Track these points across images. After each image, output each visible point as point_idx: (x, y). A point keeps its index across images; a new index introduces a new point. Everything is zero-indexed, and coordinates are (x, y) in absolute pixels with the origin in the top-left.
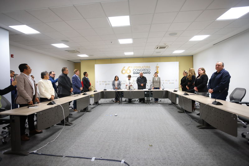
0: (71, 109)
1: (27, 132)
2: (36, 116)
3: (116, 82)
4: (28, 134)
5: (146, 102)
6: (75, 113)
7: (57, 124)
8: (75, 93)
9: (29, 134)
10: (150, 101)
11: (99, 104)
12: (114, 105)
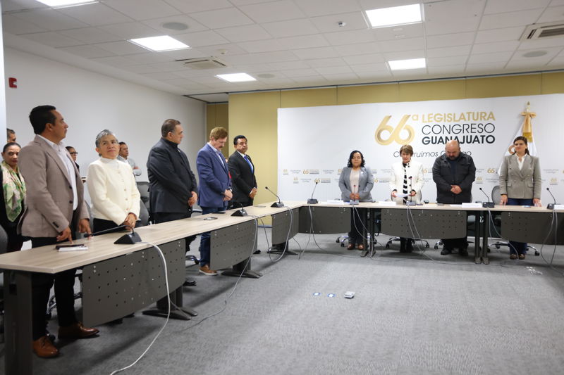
0: (193, 263)
1: (53, 330)
2: (81, 280)
3: (356, 175)
4: (56, 335)
5: (473, 254)
6: (205, 280)
7: (145, 313)
8: (206, 210)
9: (57, 337)
10: (489, 251)
11: (289, 253)
12: (345, 258)
